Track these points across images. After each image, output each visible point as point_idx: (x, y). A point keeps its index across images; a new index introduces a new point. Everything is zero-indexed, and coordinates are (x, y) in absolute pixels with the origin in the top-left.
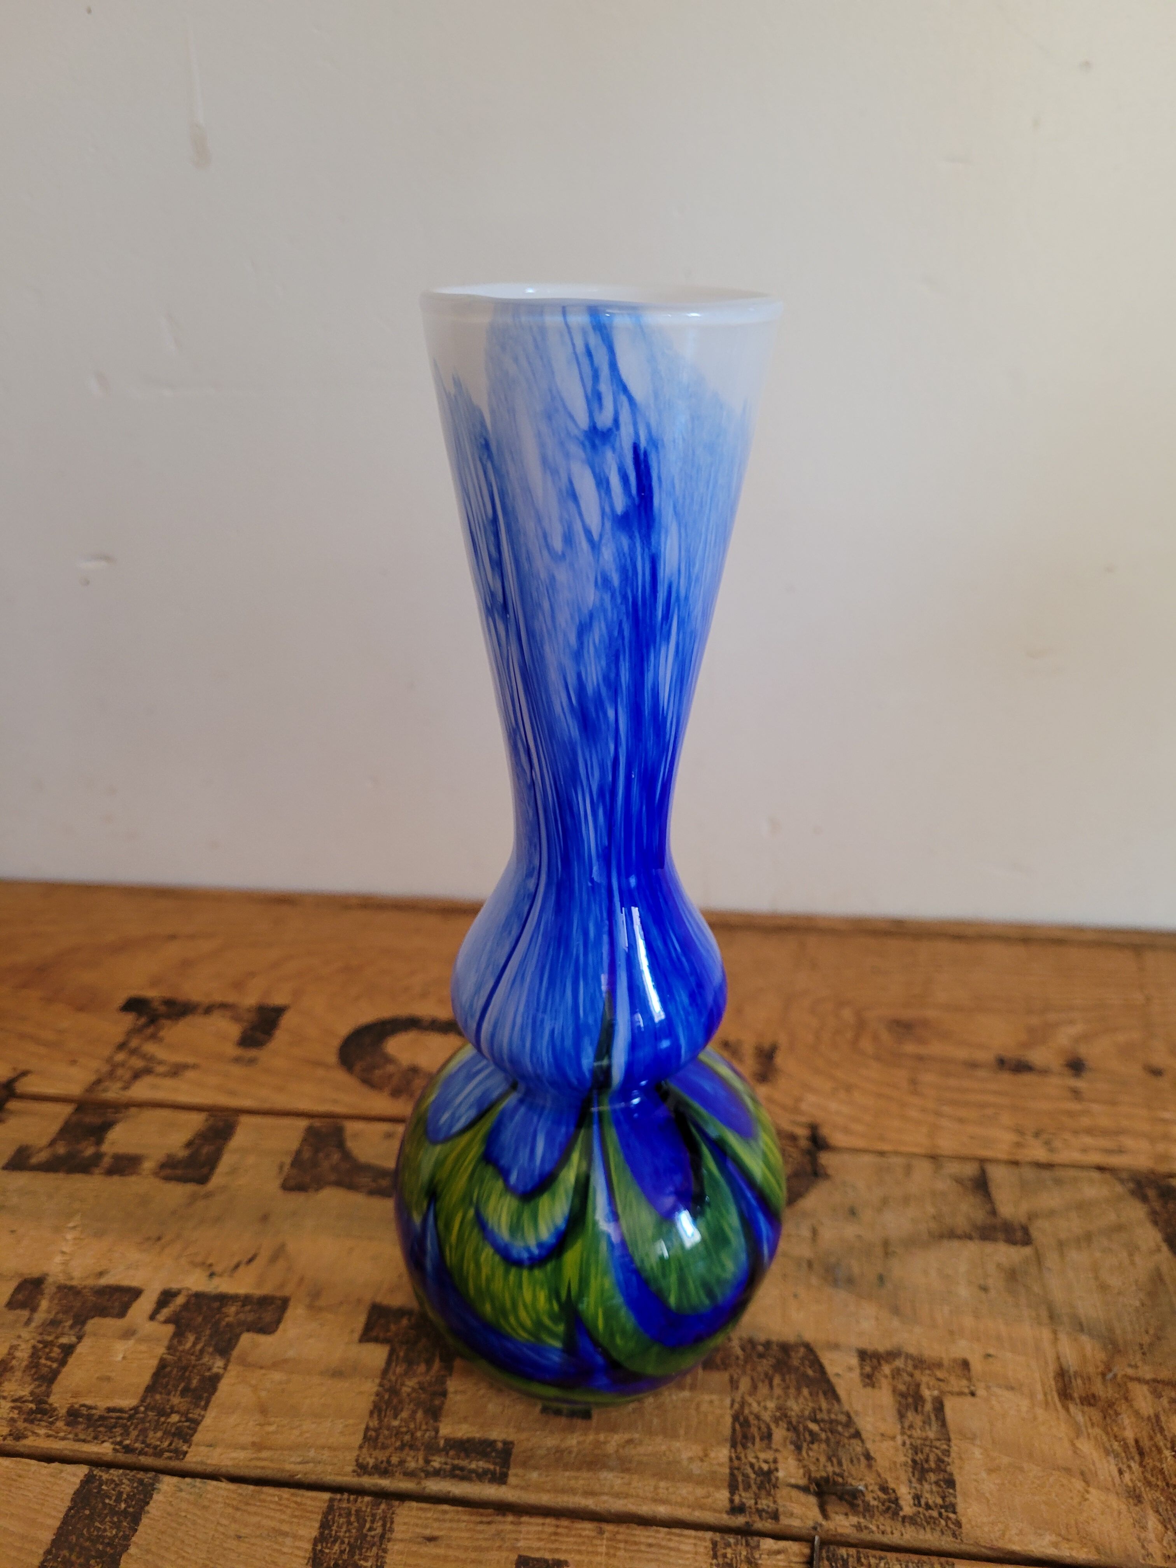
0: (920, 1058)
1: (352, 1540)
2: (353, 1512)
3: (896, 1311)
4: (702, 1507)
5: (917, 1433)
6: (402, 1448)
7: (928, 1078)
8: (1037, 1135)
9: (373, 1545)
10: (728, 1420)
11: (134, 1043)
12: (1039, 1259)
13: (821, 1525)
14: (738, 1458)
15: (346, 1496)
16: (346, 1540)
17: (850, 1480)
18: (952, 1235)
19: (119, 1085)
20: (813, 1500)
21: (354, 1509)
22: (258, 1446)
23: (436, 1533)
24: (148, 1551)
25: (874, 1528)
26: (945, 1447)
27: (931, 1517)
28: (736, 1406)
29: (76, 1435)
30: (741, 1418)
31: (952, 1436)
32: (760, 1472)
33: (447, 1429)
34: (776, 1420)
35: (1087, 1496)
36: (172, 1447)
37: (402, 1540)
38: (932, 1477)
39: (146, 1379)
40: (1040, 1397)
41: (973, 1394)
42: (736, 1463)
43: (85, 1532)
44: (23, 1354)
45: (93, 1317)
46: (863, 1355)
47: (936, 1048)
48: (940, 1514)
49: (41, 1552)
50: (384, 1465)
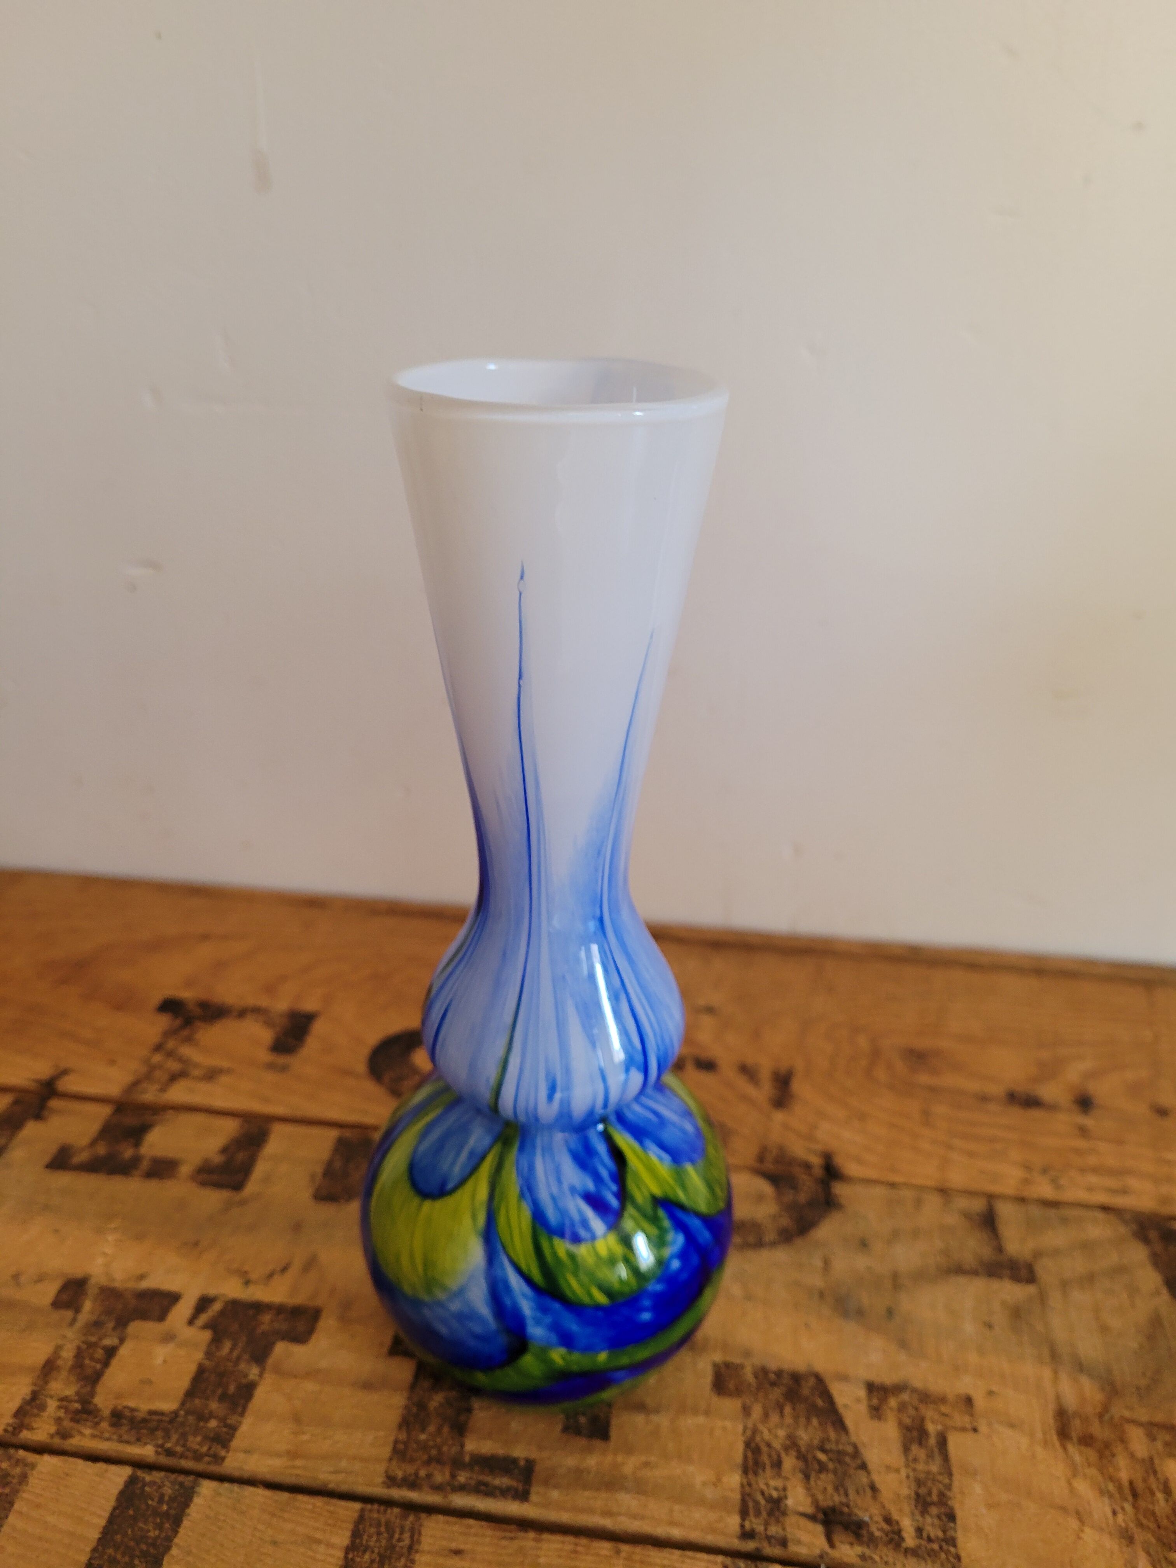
0: (933, 1089)
1: (382, 1551)
2: (383, 1523)
3: (903, 1344)
4: (714, 1531)
5: (921, 1467)
6: (428, 1462)
7: (941, 1110)
8: (1045, 1171)
9: (401, 1556)
10: (740, 1447)
11: (171, 1044)
12: (1042, 1298)
13: (827, 1554)
14: (750, 1485)
15: (376, 1506)
16: (376, 1550)
17: (856, 1511)
18: (958, 1270)
19: (157, 1086)
20: (819, 1529)
21: (383, 1520)
22: (293, 1455)
23: (462, 1547)
24: (189, 1553)
25: (877, 1558)
26: (947, 1481)
27: (933, 1550)
28: (749, 1433)
29: (121, 1436)
30: (753, 1445)
31: (955, 1470)
32: (770, 1500)
33: (472, 1445)
34: (786, 1449)
35: (1081, 1535)
36: (212, 1452)
37: (429, 1552)
38: (934, 1510)
39: (184, 1383)
40: (1039, 1435)
41: (975, 1430)
42: (747, 1489)
43: (129, 1532)
44: (68, 1354)
45: (133, 1320)
46: (871, 1387)
47: (950, 1080)
48: (941, 1547)
49: (88, 1549)
50: (413, 1477)
